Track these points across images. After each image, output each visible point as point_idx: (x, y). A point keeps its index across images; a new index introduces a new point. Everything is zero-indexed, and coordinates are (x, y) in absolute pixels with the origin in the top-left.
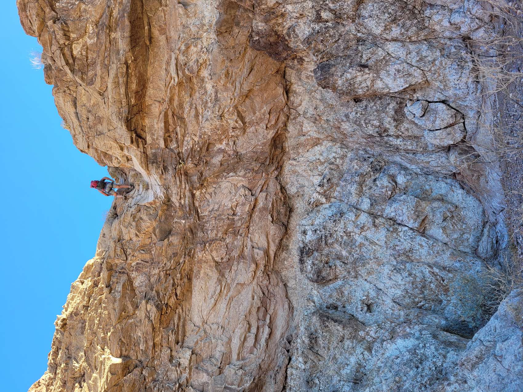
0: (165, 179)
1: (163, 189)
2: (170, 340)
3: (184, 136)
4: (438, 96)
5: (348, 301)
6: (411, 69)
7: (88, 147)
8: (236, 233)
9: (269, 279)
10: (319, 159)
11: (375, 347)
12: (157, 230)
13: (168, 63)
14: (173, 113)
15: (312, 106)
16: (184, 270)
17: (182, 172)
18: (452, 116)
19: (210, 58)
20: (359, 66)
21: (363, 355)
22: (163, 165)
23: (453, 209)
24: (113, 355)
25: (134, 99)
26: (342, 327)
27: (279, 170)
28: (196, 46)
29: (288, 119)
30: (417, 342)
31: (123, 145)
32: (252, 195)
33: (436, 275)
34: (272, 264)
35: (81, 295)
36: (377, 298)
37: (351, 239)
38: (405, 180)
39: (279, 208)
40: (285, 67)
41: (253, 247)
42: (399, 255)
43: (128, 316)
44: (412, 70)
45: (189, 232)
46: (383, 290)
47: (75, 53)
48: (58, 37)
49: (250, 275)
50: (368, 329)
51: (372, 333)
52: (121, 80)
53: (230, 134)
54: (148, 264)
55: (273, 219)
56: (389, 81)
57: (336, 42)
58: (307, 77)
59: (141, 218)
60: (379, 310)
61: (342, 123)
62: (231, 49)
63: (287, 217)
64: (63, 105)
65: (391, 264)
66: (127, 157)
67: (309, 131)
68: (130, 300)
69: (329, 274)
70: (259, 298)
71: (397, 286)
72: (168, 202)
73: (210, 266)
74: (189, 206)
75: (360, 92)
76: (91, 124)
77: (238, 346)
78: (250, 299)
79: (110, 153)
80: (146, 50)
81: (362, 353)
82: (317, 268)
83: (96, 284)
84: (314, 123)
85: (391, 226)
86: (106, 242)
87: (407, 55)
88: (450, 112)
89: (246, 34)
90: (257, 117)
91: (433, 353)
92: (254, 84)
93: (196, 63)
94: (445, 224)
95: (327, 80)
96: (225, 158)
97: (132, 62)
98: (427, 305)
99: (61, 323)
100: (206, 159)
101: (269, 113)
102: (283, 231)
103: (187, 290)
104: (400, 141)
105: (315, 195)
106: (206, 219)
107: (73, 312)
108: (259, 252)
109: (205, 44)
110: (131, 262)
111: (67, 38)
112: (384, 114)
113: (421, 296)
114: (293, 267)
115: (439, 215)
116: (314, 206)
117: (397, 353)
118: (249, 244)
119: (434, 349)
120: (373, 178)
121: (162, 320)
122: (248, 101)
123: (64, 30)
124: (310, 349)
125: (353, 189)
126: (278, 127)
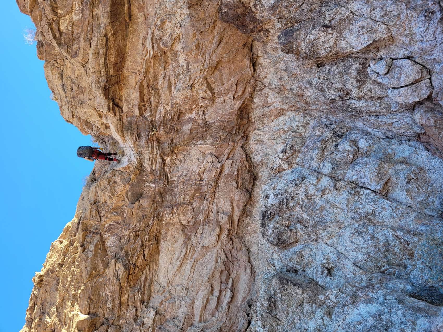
0: (138, 146)
1: (136, 155)
2: (136, 299)
3: (157, 106)
4: (404, 52)
5: (308, 265)
6: (375, 24)
7: (73, 116)
8: (202, 198)
9: (233, 243)
10: (282, 129)
11: (336, 312)
12: (130, 193)
13: (145, 38)
14: (148, 84)
15: (277, 77)
16: (153, 232)
17: (154, 139)
18: (418, 72)
19: (183, 32)
20: (322, 27)
21: (323, 320)
22: (137, 132)
23: (417, 171)
24: (81, 312)
25: (112, 70)
26: (301, 290)
27: (245, 139)
28: (170, 22)
29: (254, 91)
30: (381, 308)
31: (102, 113)
32: (219, 162)
33: (400, 239)
34: (236, 228)
35: (58, 253)
36: (338, 262)
37: (312, 202)
38: (367, 144)
39: (243, 176)
40: (252, 41)
41: (218, 212)
42: (361, 219)
43: (98, 275)
44: (376, 26)
45: (159, 195)
46: (344, 253)
47: (62, 28)
48: (47, 12)
49: (214, 238)
50: (328, 293)
51: (332, 298)
52: (101, 51)
53: (200, 104)
54: (120, 226)
55: (238, 185)
56: (352, 39)
57: (300, 6)
58: (273, 50)
59: (115, 182)
60: (340, 274)
61: (305, 90)
62: (201, 21)
63: (252, 185)
64: (52, 77)
65: (352, 227)
66: (106, 125)
67: (274, 103)
68: (102, 259)
69: (289, 238)
70: (222, 262)
71: (359, 249)
72: (140, 167)
73: (177, 229)
74: (160, 171)
75: (323, 53)
76: (75, 94)
77: (201, 308)
78: (214, 262)
79: (90, 121)
80: (126, 26)
81: (322, 318)
82: (277, 232)
83: (71, 244)
84: (279, 93)
85: (352, 189)
86: (85, 205)
87: (371, 11)
88: (415, 68)
89: (216, 6)
90: (225, 88)
91: (401, 319)
92: (222, 55)
93: (170, 37)
94: (410, 186)
95: (291, 44)
96: (194, 126)
97: (112, 35)
98: (391, 270)
99: (38, 279)
100: (176, 127)
101: (237, 84)
102: (247, 197)
103: (155, 251)
104: (363, 103)
105: (278, 162)
106: (175, 183)
107: (49, 269)
108: (223, 217)
109: (179, 20)
110: (104, 223)
111: (56, 14)
112: (347, 76)
113: (384, 260)
114: (256, 232)
115: (403, 177)
116: (277, 172)
117: (360, 318)
118: (215, 209)
119: (401, 315)
120: (335, 143)
121: (129, 279)
122: (216, 73)
123: (52, 6)
124: (269, 313)
125: (315, 154)
126: (244, 98)
